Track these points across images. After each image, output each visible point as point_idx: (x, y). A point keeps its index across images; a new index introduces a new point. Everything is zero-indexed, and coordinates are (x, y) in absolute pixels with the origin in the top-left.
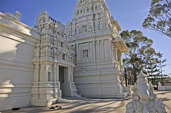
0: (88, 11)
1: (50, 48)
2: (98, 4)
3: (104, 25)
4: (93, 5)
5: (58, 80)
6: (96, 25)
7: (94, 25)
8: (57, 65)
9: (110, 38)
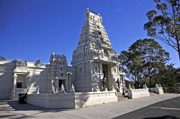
0: (83, 43)
4: (86, 38)
6: (85, 53)
8: (58, 79)
9: (91, 61)
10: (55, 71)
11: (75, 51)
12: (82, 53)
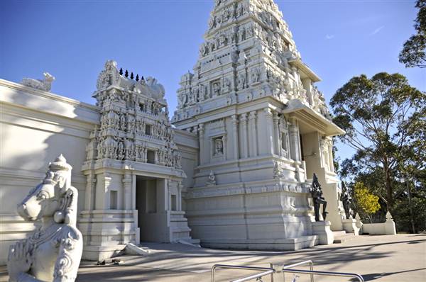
0: (226, 45)
1: (116, 141)
2: (247, 26)
3: (255, 75)
4: (237, 29)
5: (134, 206)
6: (240, 78)
7: (236, 77)
8: (132, 175)
9: (270, 105)
10: (122, 134)
11: (192, 76)
12: (227, 80)
